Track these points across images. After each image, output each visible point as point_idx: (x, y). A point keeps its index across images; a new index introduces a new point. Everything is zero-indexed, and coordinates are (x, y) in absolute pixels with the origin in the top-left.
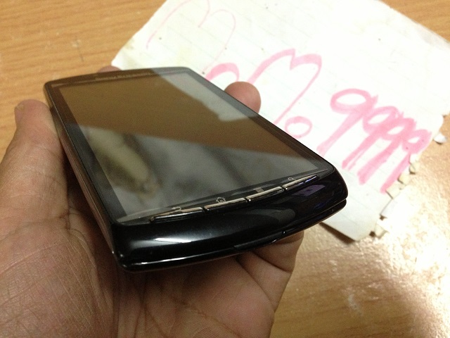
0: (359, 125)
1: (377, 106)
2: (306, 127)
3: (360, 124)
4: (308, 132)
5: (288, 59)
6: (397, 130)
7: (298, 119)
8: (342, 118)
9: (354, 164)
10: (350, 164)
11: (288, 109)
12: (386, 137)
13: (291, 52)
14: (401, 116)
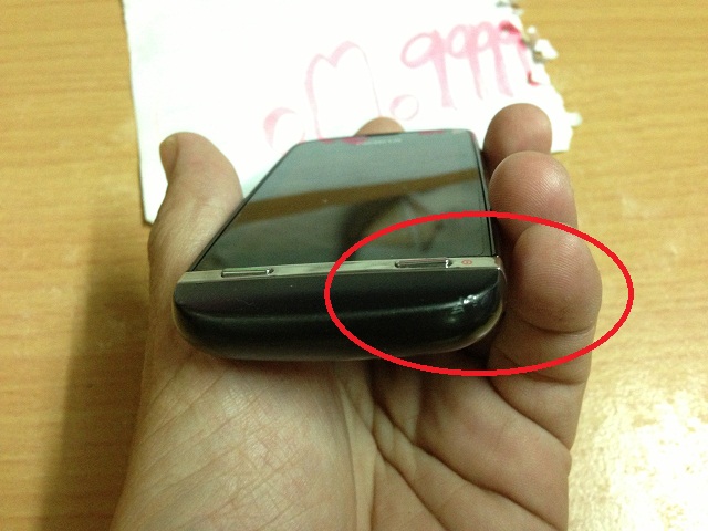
1: (444, 35)
3: (448, 58)
6: (483, 38)
7: (396, 103)
8: (430, 66)
9: (486, 91)
12: (482, 49)
14: (472, 27)
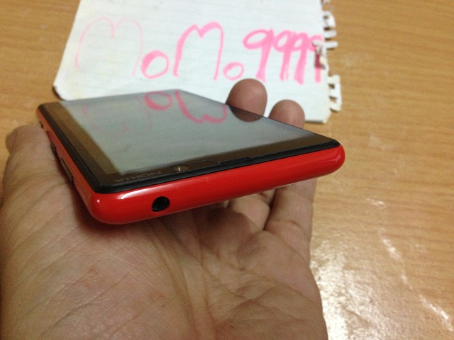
0: (273, 50)
1: (276, 34)
2: (240, 68)
4: (243, 71)
5: (195, 32)
6: (298, 43)
7: (230, 66)
8: (258, 53)
9: (287, 75)
10: (285, 76)
11: (219, 63)
12: (295, 49)
13: (194, 27)
14: (295, 34)
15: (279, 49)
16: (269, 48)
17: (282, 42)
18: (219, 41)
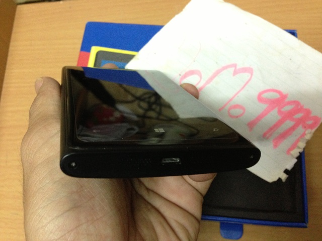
3: (276, 110)
4: (242, 114)
5: (232, 70)
6: (299, 115)
10: (268, 135)
11: (231, 100)
12: (292, 119)
14: (302, 107)
15: (280, 112)
16: (273, 108)
17: (288, 108)
18: (243, 84)
